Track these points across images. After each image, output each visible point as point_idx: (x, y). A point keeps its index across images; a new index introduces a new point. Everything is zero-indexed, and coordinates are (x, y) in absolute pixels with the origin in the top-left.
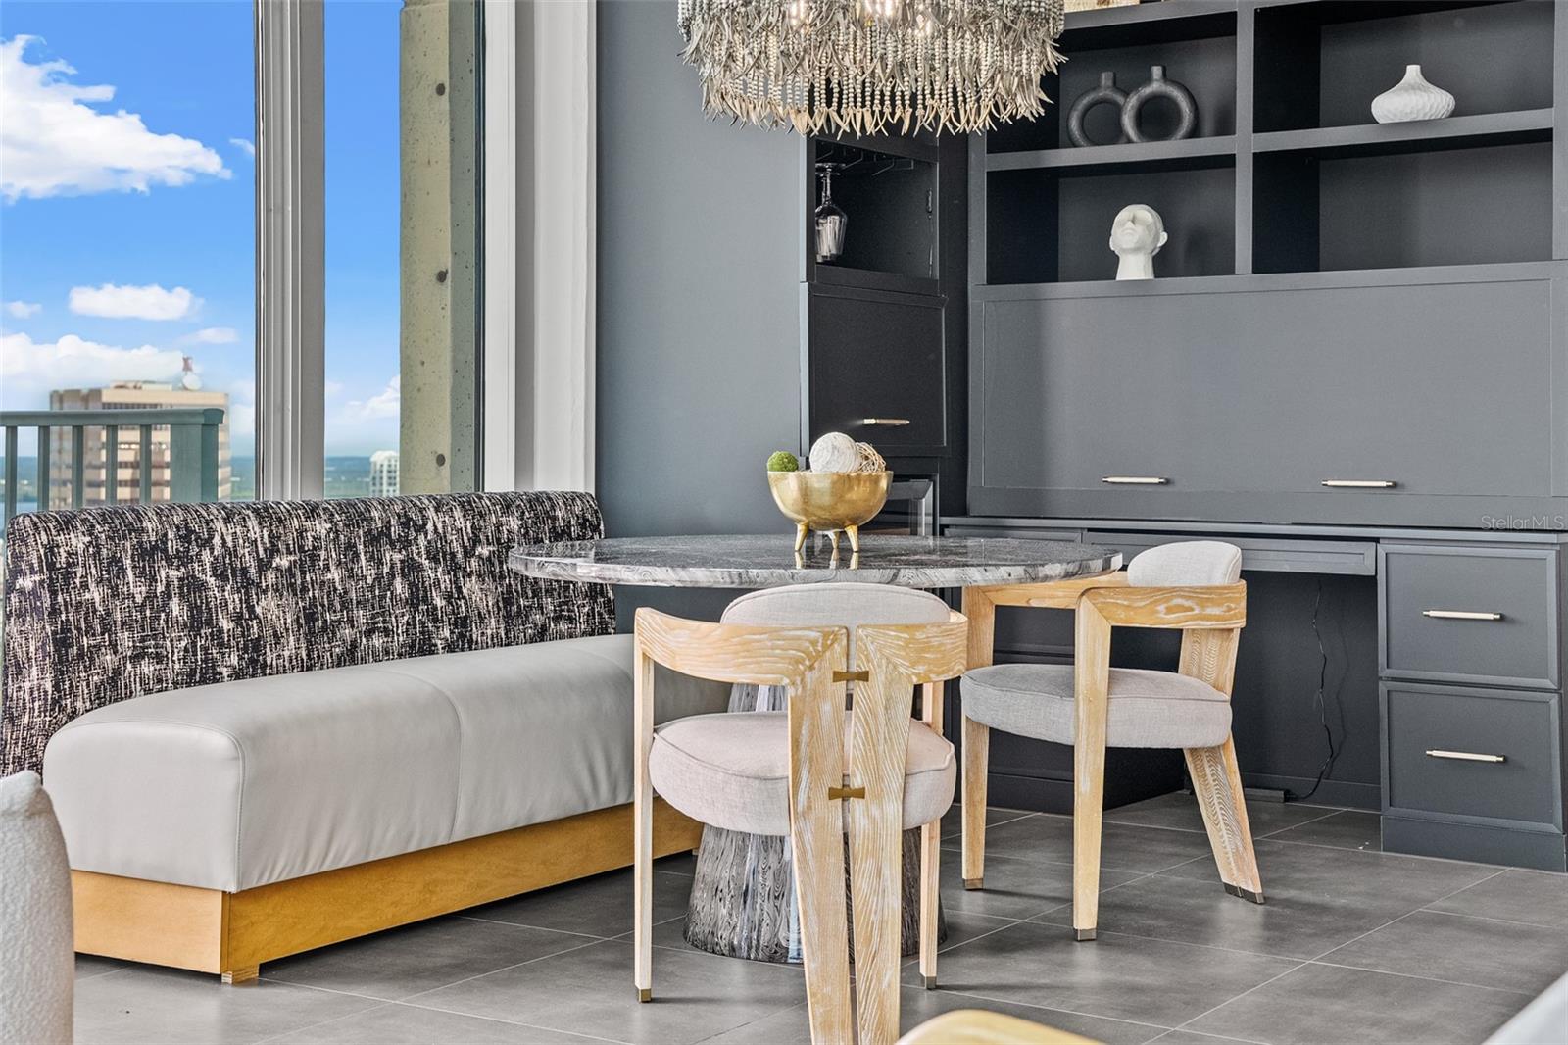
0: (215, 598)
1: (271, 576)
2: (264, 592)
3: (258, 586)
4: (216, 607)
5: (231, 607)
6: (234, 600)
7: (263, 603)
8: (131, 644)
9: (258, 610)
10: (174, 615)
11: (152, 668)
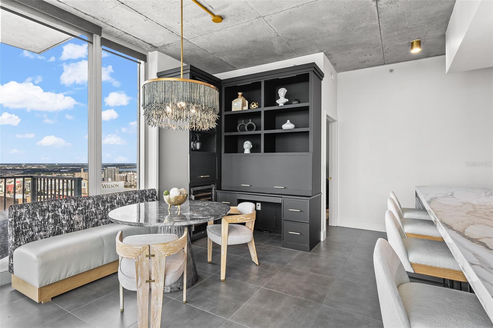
0: (62, 217)
1: (77, 212)
2: (75, 215)
3: (73, 214)
4: (62, 219)
5: (66, 219)
6: (66, 217)
7: (74, 217)
8: (37, 229)
9: (73, 218)
10: (50, 222)
11: (43, 233)
